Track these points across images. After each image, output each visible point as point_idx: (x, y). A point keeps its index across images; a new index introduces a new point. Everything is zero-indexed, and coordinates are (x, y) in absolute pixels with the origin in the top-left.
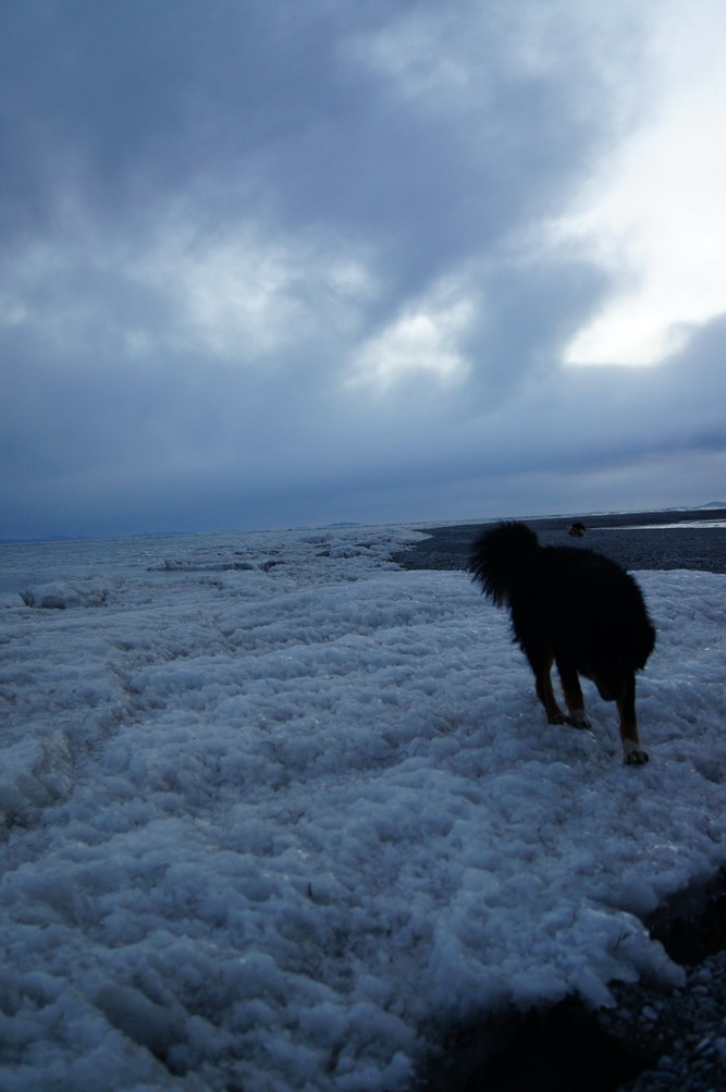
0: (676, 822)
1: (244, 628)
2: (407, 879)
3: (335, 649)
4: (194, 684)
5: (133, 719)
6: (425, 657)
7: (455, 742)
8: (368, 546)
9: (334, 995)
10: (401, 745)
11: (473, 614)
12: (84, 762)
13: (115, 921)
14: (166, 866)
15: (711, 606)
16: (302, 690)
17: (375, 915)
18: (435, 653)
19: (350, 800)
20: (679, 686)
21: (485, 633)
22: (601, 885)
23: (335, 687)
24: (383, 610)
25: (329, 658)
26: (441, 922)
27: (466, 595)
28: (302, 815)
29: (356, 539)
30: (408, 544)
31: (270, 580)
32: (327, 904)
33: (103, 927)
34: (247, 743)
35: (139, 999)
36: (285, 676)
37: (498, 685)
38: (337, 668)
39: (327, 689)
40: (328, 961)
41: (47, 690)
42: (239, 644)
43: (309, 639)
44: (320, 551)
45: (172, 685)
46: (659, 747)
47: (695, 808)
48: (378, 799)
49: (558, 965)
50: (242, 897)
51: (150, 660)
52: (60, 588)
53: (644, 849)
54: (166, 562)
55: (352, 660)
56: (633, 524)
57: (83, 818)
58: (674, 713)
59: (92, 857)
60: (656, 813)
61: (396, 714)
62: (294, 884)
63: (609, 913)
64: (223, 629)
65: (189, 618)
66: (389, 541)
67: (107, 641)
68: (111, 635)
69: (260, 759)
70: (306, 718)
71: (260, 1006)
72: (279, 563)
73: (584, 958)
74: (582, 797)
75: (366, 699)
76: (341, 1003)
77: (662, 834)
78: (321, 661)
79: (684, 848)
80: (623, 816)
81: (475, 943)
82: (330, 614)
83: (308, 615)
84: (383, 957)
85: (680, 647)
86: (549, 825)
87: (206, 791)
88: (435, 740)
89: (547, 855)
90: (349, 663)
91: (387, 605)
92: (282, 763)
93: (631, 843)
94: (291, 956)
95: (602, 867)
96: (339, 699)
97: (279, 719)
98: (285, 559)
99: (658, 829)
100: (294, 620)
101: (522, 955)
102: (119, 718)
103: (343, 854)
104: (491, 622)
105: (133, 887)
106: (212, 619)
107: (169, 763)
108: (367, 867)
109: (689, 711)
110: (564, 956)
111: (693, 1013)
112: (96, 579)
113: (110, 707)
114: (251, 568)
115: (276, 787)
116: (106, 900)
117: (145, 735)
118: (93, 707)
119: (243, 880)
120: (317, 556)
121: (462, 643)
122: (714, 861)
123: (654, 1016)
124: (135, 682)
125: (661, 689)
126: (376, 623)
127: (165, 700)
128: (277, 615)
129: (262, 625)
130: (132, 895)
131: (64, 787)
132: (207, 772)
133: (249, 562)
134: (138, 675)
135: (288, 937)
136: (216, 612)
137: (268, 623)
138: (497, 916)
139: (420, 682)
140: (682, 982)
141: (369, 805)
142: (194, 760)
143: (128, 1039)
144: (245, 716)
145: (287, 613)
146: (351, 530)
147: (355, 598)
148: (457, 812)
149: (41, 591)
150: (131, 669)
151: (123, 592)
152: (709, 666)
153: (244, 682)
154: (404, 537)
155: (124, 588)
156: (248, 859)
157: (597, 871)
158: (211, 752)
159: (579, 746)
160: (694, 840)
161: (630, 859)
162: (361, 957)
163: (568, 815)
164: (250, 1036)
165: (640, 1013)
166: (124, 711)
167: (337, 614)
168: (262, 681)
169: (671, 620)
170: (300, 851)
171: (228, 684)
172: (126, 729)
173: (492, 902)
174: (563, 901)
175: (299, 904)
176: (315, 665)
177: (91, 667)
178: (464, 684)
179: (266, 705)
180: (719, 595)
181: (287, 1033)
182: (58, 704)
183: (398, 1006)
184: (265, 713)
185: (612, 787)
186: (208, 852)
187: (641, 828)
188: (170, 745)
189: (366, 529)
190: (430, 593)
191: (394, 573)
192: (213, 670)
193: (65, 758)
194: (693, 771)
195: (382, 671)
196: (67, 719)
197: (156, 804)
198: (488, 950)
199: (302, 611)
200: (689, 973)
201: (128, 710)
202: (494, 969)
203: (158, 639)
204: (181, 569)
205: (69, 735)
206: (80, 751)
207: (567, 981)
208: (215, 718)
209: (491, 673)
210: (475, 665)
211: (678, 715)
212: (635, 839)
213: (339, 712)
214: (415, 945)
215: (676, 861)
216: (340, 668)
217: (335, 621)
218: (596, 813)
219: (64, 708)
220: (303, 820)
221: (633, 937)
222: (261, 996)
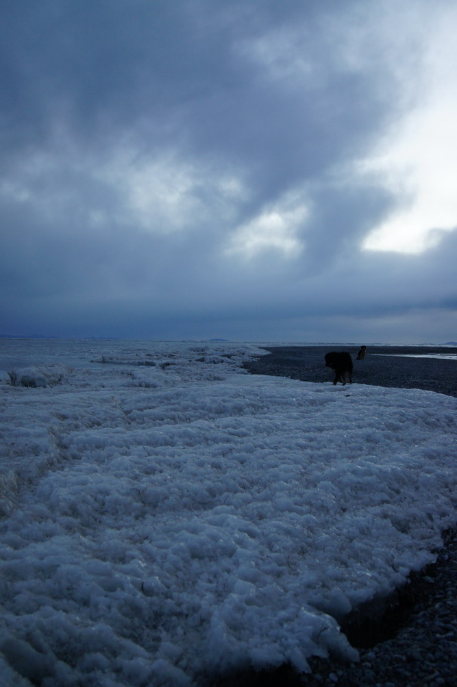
0: (374, 558)
1: (139, 410)
2: (202, 584)
3: (190, 429)
4: (100, 445)
5: (60, 465)
6: (245, 438)
7: (249, 496)
8: (229, 357)
9: (146, 654)
10: (217, 496)
11: (280, 410)
12: (24, 492)
13: (21, 599)
14: (58, 566)
15: (429, 415)
16: (164, 455)
17: (179, 605)
18: (251, 436)
19: (177, 531)
20: (393, 470)
21: (284, 424)
22: (319, 595)
23: (185, 454)
24: (226, 404)
25: (185, 434)
26: (216, 612)
27: (279, 398)
28: (146, 538)
29: (223, 351)
30: (255, 356)
31: (164, 375)
32: (152, 596)
33: (14, 601)
34: (123, 488)
35: (27, 648)
36: (157, 444)
37: (284, 461)
38: (189, 441)
39: (179, 455)
40: (147, 631)
41: (10, 443)
42: (134, 420)
43: (177, 420)
44: (201, 357)
45: (87, 444)
46: (373, 508)
47: (388, 549)
48: (194, 531)
49: (281, 645)
50: (100, 588)
51: (77, 427)
52: (33, 371)
53: (350, 574)
54: (103, 358)
55: (200, 437)
56: (398, 353)
57: (16, 530)
58: (387, 487)
59: (15, 557)
60: (363, 550)
61: (218, 475)
62: (133, 582)
63: (317, 614)
64: (125, 409)
65: (105, 401)
66: (243, 354)
67: (51, 413)
68: (55, 409)
69: (129, 499)
70: (162, 474)
71: (100, 657)
72: (172, 364)
73: (297, 641)
74: (319, 538)
75: (201, 464)
76: (149, 658)
77: (364, 564)
78: (180, 436)
79: (376, 574)
80: (342, 551)
81: (235, 627)
82: (193, 404)
83: (179, 404)
84: (180, 630)
85: (401, 443)
86: (296, 555)
87: (93, 517)
88: (239, 494)
89: (290, 574)
90: (197, 438)
91: (229, 401)
92: (143, 502)
93: (343, 569)
94: (126, 627)
95: (321, 584)
96: (185, 463)
97: (147, 473)
98: (176, 361)
99: (362, 561)
100: (170, 407)
101: (262, 636)
102: (51, 464)
103: (167, 565)
104: (290, 418)
105: (36, 578)
106: (120, 402)
107: (73, 498)
108: (180, 574)
109: (396, 486)
110: (286, 639)
111: (359, 679)
112: (56, 367)
113: (46, 457)
114: (155, 365)
115: (137, 518)
116: (19, 585)
117: (63, 478)
118: (36, 455)
119: (102, 578)
120: (197, 360)
121: (269, 431)
122: (393, 583)
123: (336, 679)
124: (65, 441)
125: (381, 471)
126: (221, 411)
127: (81, 454)
128: (160, 402)
129: (150, 408)
130: (34, 582)
131: (8, 507)
132: (96, 505)
133: (154, 361)
134: (66, 437)
135: (125, 615)
136: (123, 397)
137: (154, 407)
138: (251, 610)
139: (237, 455)
140: (357, 659)
141: (188, 535)
142: (89, 497)
143: (16, 673)
144: (126, 469)
145: (166, 401)
146: (222, 344)
147: (209, 395)
148: (240, 542)
149: (21, 372)
150: (64, 432)
151: (72, 376)
152: (413, 458)
153: (131, 446)
154: (253, 352)
155: (73, 373)
156: (108, 564)
157: (317, 586)
158: (101, 492)
159: (325, 505)
160: (382, 570)
161: (339, 579)
162: (167, 630)
163: (309, 548)
164: (92, 675)
165: (328, 677)
166: (55, 460)
167: (197, 405)
168: (141, 447)
169: (401, 424)
170: (140, 562)
171: (121, 447)
172: (53, 473)
173: (249, 602)
174: (292, 604)
175: (134, 595)
176: (176, 438)
177: (39, 430)
178: (263, 459)
179: (140, 464)
180: (435, 409)
181: (114, 675)
182: (15, 452)
183: (183, 663)
184: (139, 468)
185: (339, 532)
186: (84, 559)
187: (352, 560)
188: (76, 487)
189: (232, 344)
190: (257, 395)
191: (243, 375)
192: (113, 437)
193: (13, 489)
194: (391, 525)
195: (216, 446)
196: (19, 463)
197: (61, 524)
198: (243, 631)
199: (175, 401)
200: (362, 654)
201: (58, 459)
202: (243, 644)
203: (84, 414)
204: (112, 363)
205: (18, 474)
206: (24, 484)
207: (284, 655)
208: (108, 469)
209: (280, 453)
210: (273, 446)
211: (389, 488)
212: (347, 566)
213: (183, 471)
214: (201, 625)
215: (368, 583)
216: (191, 441)
217: (195, 409)
218: (326, 549)
219: (19, 455)
220: (146, 542)
221: (329, 630)
222: (102, 651)
